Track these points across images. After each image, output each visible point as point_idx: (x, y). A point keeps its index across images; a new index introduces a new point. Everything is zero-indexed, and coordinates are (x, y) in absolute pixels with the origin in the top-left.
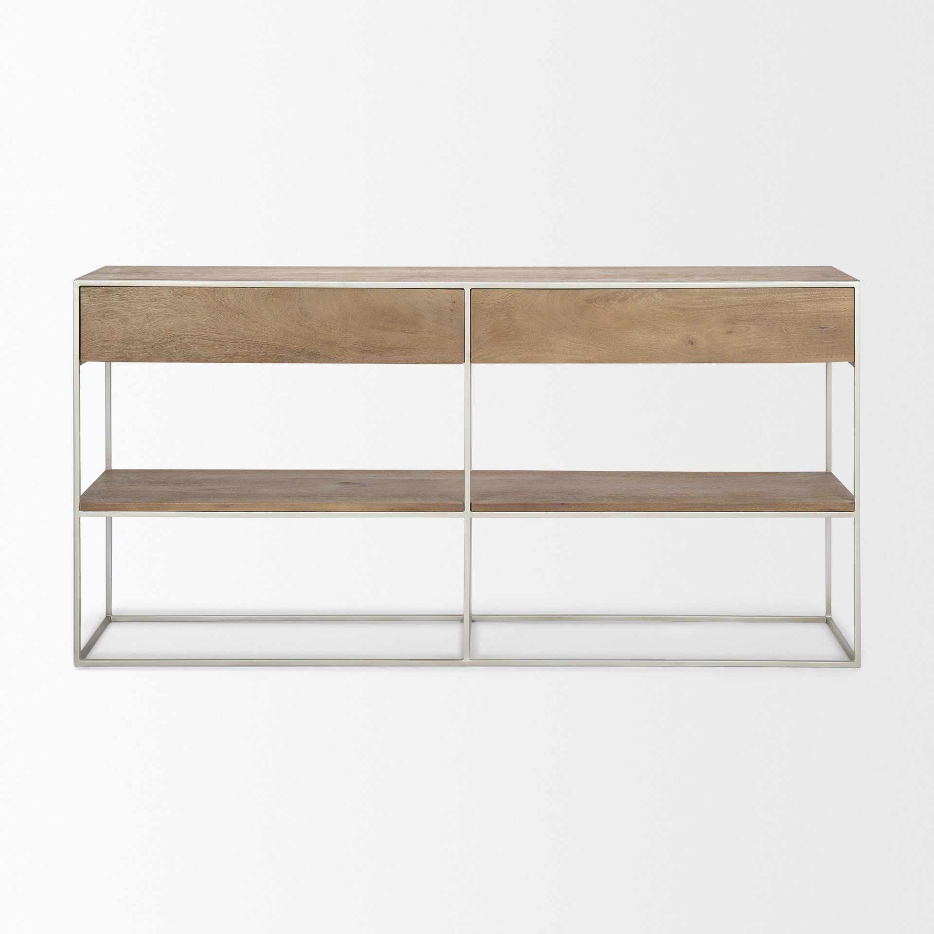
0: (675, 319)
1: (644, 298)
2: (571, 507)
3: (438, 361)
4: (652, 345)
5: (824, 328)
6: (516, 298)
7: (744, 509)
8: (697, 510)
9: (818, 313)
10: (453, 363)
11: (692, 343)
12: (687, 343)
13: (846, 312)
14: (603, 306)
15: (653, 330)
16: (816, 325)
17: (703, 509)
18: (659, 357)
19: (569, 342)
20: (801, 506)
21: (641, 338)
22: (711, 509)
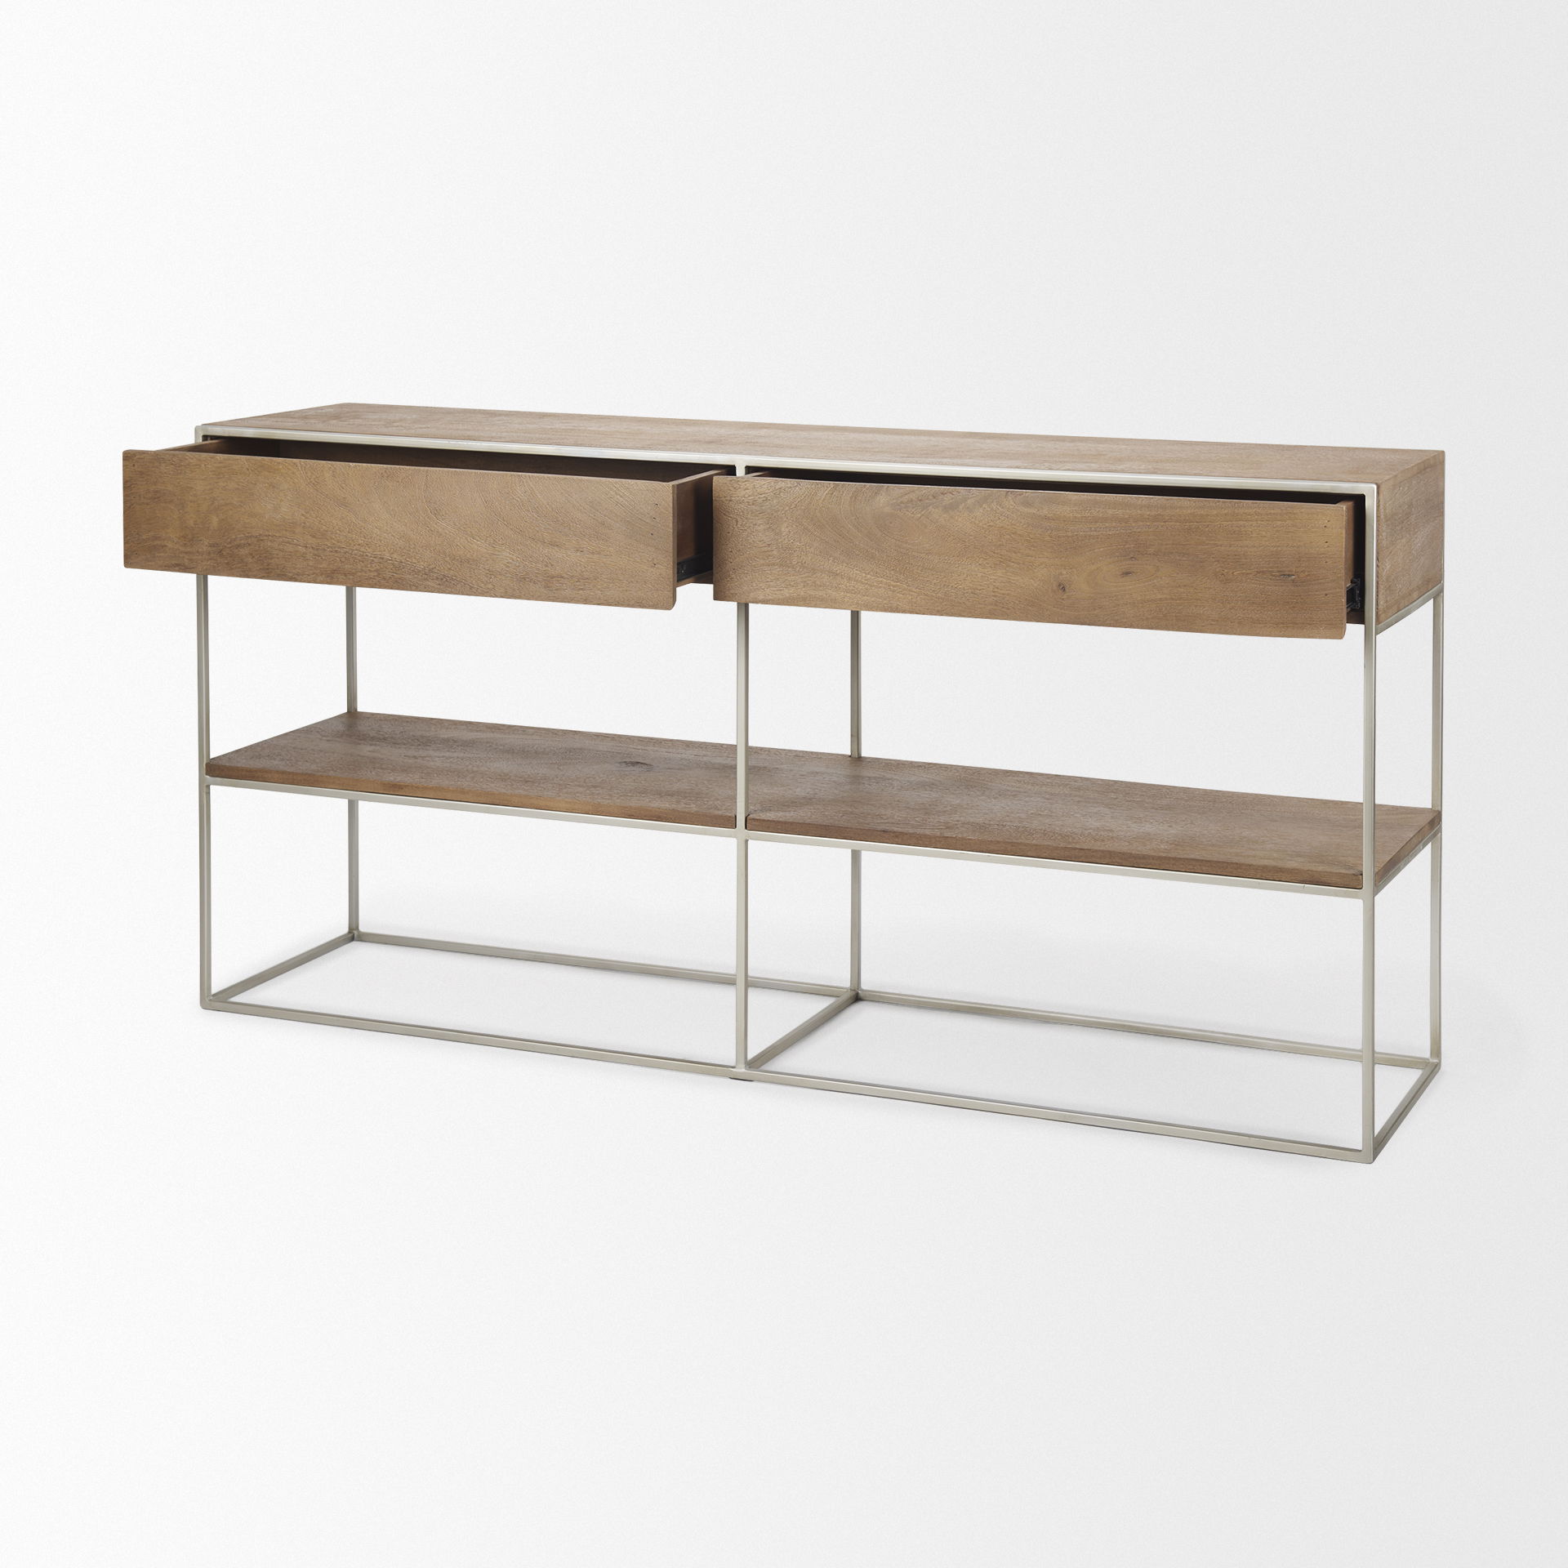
0: (1035, 544)
1: (984, 506)
2: (897, 837)
3: (633, 602)
4: (997, 588)
5: (1289, 575)
6: (782, 494)
7: (1175, 867)
8: (1098, 861)
9: (1280, 549)
10: (656, 608)
11: (1064, 589)
12: (1055, 588)
13: (1329, 549)
14: (919, 515)
15: (1001, 562)
16: (1275, 570)
17: (1107, 861)
18: (1008, 609)
19: (864, 575)
20: (1269, 871)
21: (980, 575)
22: (1120, 861)
